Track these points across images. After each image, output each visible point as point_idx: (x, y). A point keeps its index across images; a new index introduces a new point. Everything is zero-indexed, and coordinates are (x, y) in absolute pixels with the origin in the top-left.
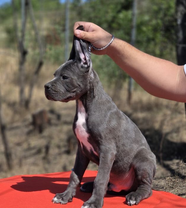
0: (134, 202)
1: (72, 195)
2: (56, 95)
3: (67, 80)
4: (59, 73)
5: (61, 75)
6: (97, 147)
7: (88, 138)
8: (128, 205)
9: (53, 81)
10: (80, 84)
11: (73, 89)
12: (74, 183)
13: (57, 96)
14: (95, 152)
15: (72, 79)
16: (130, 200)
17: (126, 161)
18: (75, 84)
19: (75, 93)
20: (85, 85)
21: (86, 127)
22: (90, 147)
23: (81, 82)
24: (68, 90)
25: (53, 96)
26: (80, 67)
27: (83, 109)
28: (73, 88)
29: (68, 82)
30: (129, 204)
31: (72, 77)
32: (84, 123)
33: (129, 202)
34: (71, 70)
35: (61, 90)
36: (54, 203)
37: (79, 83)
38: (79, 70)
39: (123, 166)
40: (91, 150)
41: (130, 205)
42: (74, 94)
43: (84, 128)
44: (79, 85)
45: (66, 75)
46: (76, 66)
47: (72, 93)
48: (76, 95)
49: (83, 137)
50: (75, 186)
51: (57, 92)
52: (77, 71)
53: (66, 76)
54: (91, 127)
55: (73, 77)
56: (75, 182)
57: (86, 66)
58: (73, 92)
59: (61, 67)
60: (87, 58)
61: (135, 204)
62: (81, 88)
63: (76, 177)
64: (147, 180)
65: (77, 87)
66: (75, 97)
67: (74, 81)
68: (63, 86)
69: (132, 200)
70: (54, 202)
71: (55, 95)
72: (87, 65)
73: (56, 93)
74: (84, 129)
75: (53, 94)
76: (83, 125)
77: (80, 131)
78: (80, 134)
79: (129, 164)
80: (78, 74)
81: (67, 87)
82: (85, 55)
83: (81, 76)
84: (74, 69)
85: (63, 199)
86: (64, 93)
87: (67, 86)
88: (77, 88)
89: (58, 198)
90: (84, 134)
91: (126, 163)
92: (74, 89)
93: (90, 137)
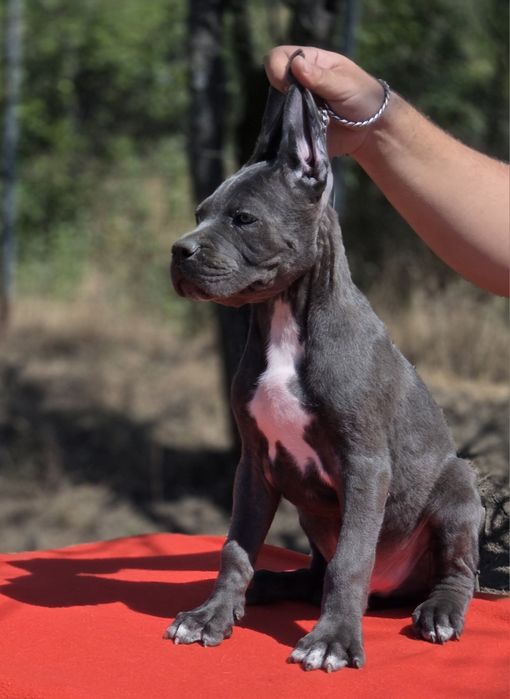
0: (450, 631)
1: (235, 616)
2: (214, 278)
3: (250, 229)
4: (222, 207)
5: (229, 212)
6: (337, 458)
7: (307, 429)
8: (430, 641)
9: (201, 231)
10: (291, 239)
11: (270, 258)
12: (237, 576)
13: (217, 281)
14: (324, 475)
15: (266, 224)
16: (438, 626)
17: (409, 502)
18: (276, 238)
19: (276, 269)
20: (308, 242)
21: (299, 390)
22: (310, 459)
23: (296, 231)
24: (250, 260)
25: (203, 280)
26: (293, 185)
27: (292, 329)
28: (270, 254)
29: (252, 235)
30: (434, 639)
31: (266, 216)
32: (292, 378)
33: (433, 633)
34: (265, 197)
35: (228, 260)
36: (180, 643)
37: (287, 236)
38: (291, 194)
39: (399, 518)
40: (312, 468)
41: (439, 641)
42: (272, 274)
43: (296, 395)
44: (290, 244)
45: (247, 211)
46: (278, 182)
47: (265, 271)
48: (279, 277)
49: (290, 426)
50: (243, 586)
51: (216, 268)
52: (282, 197)
53: (246, 216)
54: (321, 390)
55: (269, 219)
56: (241, 572)
57: (312, 181)
58: (270, 268)
59: (228, 187)
60: (320, 157)
61: (453, 638)
62: (295, 251)
63: (243, 556)
64: (466, 560)
65: (281, 251)
66: (272, 282)
67: (273, 230)
68: (236, 247)
69: (443, 625)
70: (177, 641)
71: (209, 278)
72: (317, 178)
73: (213, 271)
74: (296, 399)
75: (203, 277)
76: (290, 386)
77: (276, 405)
78: (276, 417)
79: (419, 511)
80: (287, 206)
81: (250, 252)
82: (315, 146)
83: (296, 211)
84: (272, 191)
85: (207, 630)
86: (237, 273)
87: (250, 248)
88: (281, 254)
89: (190, 627)
90: (293, 416)
91: (412, 509)
92: (273, 256)
93: (313, 423)
